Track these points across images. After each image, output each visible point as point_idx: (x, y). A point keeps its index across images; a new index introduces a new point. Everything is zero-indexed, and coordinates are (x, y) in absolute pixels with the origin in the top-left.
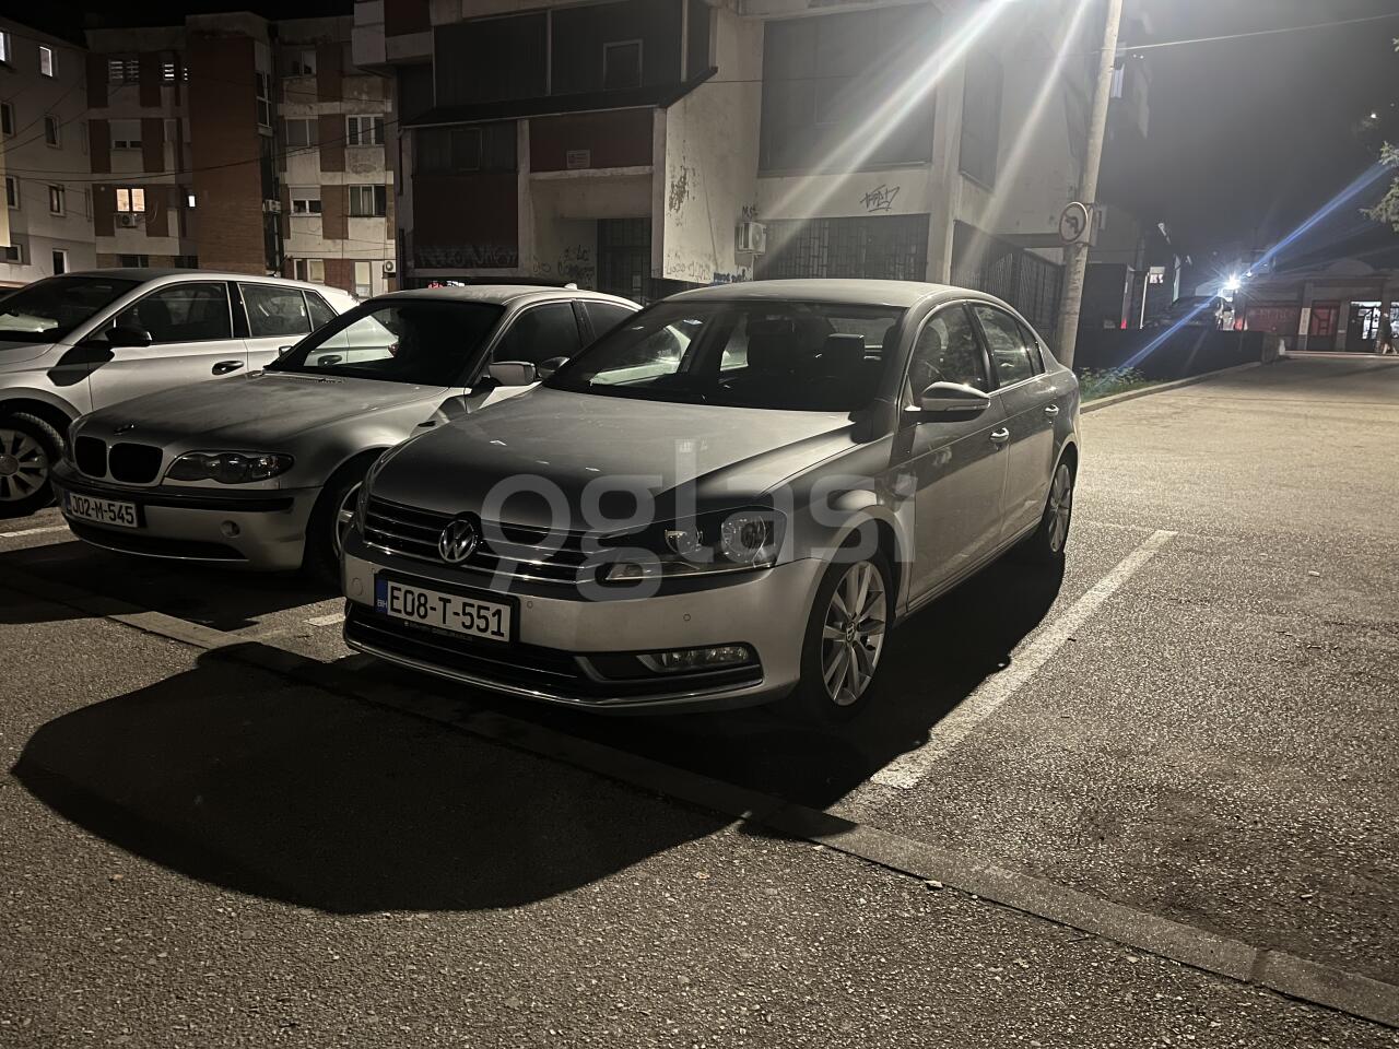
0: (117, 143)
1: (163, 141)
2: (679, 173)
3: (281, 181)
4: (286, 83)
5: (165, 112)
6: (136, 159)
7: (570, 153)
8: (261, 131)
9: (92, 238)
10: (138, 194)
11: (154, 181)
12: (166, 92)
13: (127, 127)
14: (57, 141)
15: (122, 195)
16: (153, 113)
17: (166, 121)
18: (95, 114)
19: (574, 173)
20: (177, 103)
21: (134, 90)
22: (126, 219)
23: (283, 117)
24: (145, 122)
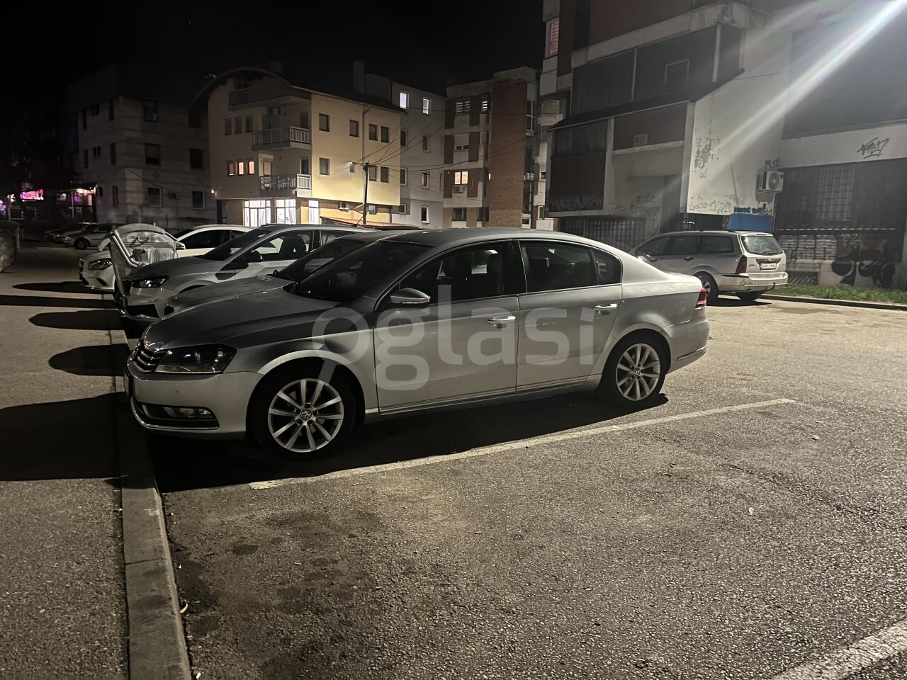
0: (458, 147)
1: (479, 144)
2: (704, 143)
3: (535, 162)
4: (543, 105)
5: (481, 129)
6: (465, 155)
7: (636, 136)
8: (527, 134)
9: (442, 199)
10: (465, 174)
11: (473, 167)
12: (482, 117)
13: (462, 139)
14: (428, 149)
15: (457, 175)
16: (475, 129)
17: (481, 133)
18: (448, 132)
19: (638, 149)
20: (488, 123)
21: (467, 117)
22: (457, 189)
23: (540, 124)
24: (471, 134)
